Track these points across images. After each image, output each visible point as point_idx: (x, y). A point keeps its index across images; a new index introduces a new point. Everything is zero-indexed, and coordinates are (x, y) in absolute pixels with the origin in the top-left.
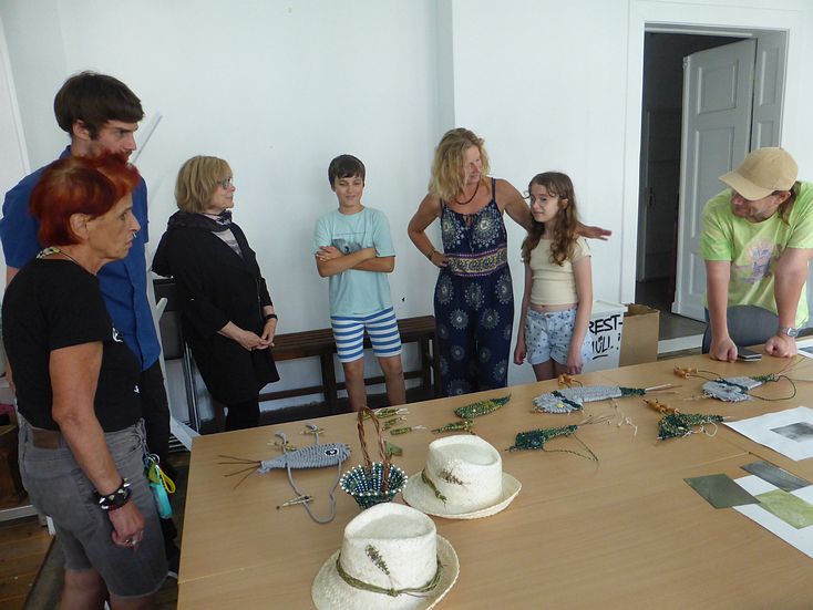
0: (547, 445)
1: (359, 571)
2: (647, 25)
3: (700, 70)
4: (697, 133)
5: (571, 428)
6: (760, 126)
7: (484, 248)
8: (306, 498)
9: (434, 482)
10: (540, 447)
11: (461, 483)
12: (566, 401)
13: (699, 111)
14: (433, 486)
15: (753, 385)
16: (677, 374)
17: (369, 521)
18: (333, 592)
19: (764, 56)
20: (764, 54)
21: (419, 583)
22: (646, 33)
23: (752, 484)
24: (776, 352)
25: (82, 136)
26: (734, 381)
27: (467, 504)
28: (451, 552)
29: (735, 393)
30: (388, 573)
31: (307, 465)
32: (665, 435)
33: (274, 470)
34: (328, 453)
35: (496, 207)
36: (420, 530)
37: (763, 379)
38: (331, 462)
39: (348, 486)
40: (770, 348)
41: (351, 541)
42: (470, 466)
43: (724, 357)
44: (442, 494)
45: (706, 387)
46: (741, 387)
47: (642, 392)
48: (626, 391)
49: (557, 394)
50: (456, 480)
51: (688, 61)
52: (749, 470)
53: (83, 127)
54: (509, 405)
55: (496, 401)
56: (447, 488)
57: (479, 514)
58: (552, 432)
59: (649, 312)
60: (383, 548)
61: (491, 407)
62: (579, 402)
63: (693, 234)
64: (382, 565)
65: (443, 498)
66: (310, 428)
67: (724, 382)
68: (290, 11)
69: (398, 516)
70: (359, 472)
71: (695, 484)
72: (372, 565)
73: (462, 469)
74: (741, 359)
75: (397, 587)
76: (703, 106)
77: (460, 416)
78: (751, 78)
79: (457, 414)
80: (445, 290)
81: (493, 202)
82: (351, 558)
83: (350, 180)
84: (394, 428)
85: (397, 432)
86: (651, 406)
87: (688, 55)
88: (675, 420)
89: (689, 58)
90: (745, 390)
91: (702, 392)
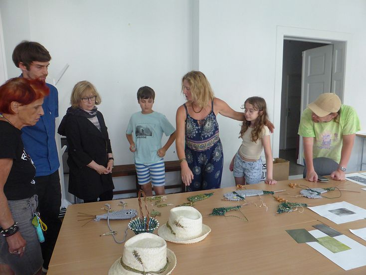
0: (226, 214)
1: (129, 263)
2: (285, 37)
3: (309, 57)
5: (238, 207)
6: (335, 82)
8: (114, 232)
9: (171, 227)
10: (223, 214)
11: (182, 227)
12: (238, 196)
13: (309, 75)
14: (171, 229)
15: (323, 192)
16: (290, 185)
17: (137, 240)
18: (118, 273)
20: (337, 51)
21: (157, 269)
23: (316, 233)
24: (335, 178)
25: (24, 69)
26: (315, 189)
27: (185, 237)
28: (174, 257)
29: (315, 195)
30: (142, 263)
31: (117, 218)
32: (280, 211)
33: (102, 220)
34: (127, 213)
36: (159, 245)
37: (328, 189)
38: (128, 217)
39: (132, 226)
40: (333, 176)
41: (126, 248)
42: (187, 219)
43: (311, 179)
44: (174, 232)
45: (302, 191)
46: (317, 192)
47: (272, 193)
48: (265, 193)
49: (234, 193)
50: (180, 226)
51: (304, 54)
52: (316, 227)
53: (23, 65)
54: (212, 196)
55: (207, 195)
56: (177, 230)
57: (190, 242)
58: (229, 208)
59: (285, 162)
60: (140, 252)
61: (204, 197)
62: (244, 196)
64: (140, 260)
65: (174, 234)
66: (122, 203)
67: (310, 190)
69: (150, 239)
70: (138, 221)
71: (291, 232)
72: (135, 259)
73: (183, 221)
74: (319, 181)
75: (146, 271)
76: (311, 73)
77: (189, 200)
78: (331, 61)
79: (188, 199)
80: (189, 157)
81: (212, 111)
82: (126, 256)
84: (159, 204)
85: (160, 206)
86: (276, 199)
87: (303, 51)
88: (285, 205)
89: (305, 52)
90: (319, 194)
91: (300, 194)
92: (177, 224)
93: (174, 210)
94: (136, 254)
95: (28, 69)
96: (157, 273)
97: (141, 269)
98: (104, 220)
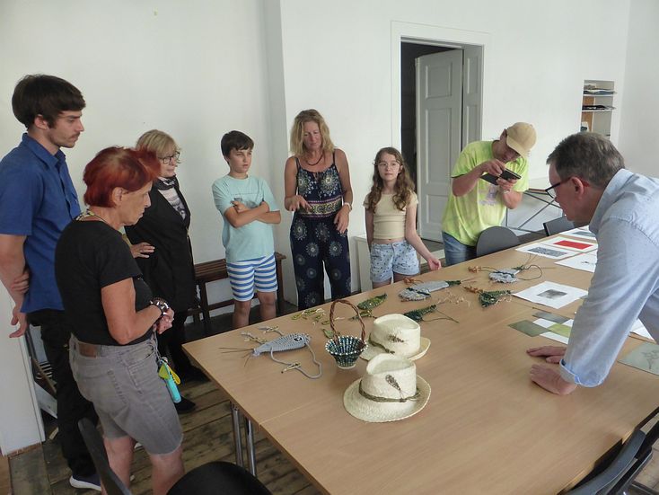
1: (381, 392)
2: (402, 38)
3: (427, 68)
4: (427, 112)
5: (432, 307)
6: (468, 108)
7: (328, 197)
8: (296, 365)
9: (383, 344)
10: (422, 319)
11: (402, 341)
12: (419, 293)
13: (427, 96)
14: (383, 347)
15: (516, 273)
16: (470, 270)
19: (468, 61)
21: (412, 394)
22: (402, 43)
23: (541, 322)
26: (503, 271)
27: (405, 353)
29: (509, 278)
30: (399, 389)
31: (288, 348)
32: (485, 304)
33: (263, 353)
34: (296, 340)
35: (336, 169)
37: (520, 269)
38: (301, 345)
42: (406, 330)
44: (391, 350)
45: (493, 275)
46: (510, 274)
47: (459, 283)
48: (451, 283)
49: (411, 290)
50: (399, 340)
51: (419, 61)
52: (537, 316)
53: (42, 119)
54: (387, 298)
55: (380, 297)
56: (394, 346)
58: (423, 310)
61: (378, 301)
62: (427, 292)
64: (396, 385)
67: (500, 272)
71: (515, 327)
72: (390, 386)
73: (402, 333)
75: (404, 397)
76: (429, 92)
77: (363, 309)
78: (461, 76)
79: (360, 308)
80: (300, 230)
81: (333, 165)
82: (375, 385)
83: (245, 152)
84: (323, 320)
85: (326, 323)
86: (469, 290)
87: (416, 59)
88: (487, 295)
89: (419, 59)
90: (512, 275)
91: (491, 279)
92: (394, 339)
93: (378, 321)
94: (391, 380)
95: (52, 125)
96: (414, 397)
97: (398, 397)
98: (265, 354)
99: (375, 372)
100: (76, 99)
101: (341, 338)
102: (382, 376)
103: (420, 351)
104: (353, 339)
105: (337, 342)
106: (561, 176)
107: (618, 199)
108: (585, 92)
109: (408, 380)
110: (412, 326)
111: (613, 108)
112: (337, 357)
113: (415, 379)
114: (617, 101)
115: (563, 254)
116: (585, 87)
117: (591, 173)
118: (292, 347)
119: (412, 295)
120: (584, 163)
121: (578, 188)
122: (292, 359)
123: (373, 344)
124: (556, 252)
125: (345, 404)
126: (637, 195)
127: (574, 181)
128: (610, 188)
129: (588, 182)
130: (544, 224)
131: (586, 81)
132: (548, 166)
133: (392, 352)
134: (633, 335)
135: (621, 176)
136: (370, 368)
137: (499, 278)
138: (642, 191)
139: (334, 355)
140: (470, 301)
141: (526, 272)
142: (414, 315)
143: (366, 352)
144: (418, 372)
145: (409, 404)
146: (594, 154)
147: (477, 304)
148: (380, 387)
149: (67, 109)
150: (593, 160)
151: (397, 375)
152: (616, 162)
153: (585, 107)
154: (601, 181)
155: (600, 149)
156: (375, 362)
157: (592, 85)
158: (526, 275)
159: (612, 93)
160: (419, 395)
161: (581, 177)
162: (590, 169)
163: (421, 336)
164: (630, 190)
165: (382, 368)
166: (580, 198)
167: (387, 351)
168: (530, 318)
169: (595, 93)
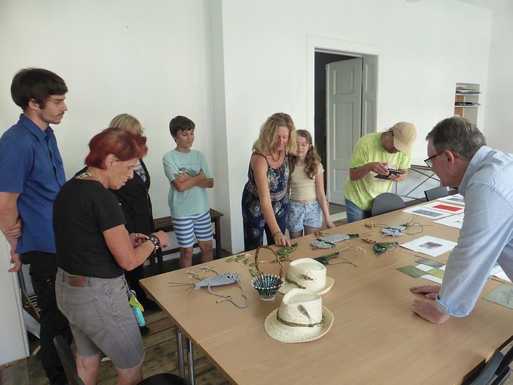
0: (330, 262)
2: (316, 49)
3: (335, 72)
4: (334, 105)
5: (336, 254)
6: (366, 102)
8: (228, 297)
10: (328, 263)
11: (312, 280)
12: (326, 243)
13: (334, 93)
14: (296, 284)
15: (402, 228)
16: (367, 226)
19: (367, 67)
22: (316, 54)
23: (422, 267)
25: (35, 108)
26: (393, 227)
29: (397, 233)
30: (309, 317)
31: (222, 284)
32: (378, 252)
34: (228, 277)
37: (405, 226)
38: (232, 282)
41: (289, 305)
42: (315, 271)
44: (303, 286)
45: (384, 230)
46: (398, 229)
47: (357, 236)
48: (351, 236)
49: (320, 240)
50: (309, 279)
51: (328, 67)
52: (419, 262)
53: (34, 102)
56: (305, 283)
58: (329, 256)
61: (292, 249)
62: (332, 242)
63: (335, 159)
64: (306, 313)
67: (390, 228)
68: (127, 27)
71: (401, 270)
72: (301, 314)
73: (311, 273)
75: (312, 323)
76: (337, 91)
77: (279, 254)
78: (361, 78)
82: (290, 313)
83: (189, 132)
84: (249, 263)
85: (252, 265)
86: (365, 241)
87: (327, 63)
88: (379, 246)
89: (328, 65)
90: (400, 231)
91: (383, 233)
92: (305, 278)
93: (293, 264)
94: (302, 309)
95: (42, 107)
96: (320, 323)
97: (307, 323)
98: (204, 288)
99: (290, 302)
100: (60, 86)
101: (264, 277)
102: (295, 306)
103: (326, 288)
104: (273, 278)
105: (260, 279)
106: (437, 150)
107: (480, 168)
108: (457, 92)
109: (315, 310)
110: (320, 268)
111: (479, 105)
112: (260, 291)
113: (321, 309)
114: (482, 99)
115: (439, 215)
116: (457, 88)
117: (460, 148)
118: (225, 283)
119: (320, 244)
120: (455, 140)
121: (449, 159)
122: (225, 292)
123: (289, 281)
124: (434, 213)
125: (266, 328)
126: (495, 165)
127: (447, 154)
128: (474, 160)
129: (458, 155)
130: (425, 192)
131: (457, 84)
132: (427, 142)
133: (304, 288)
134: (494, 278)
135: (483, 151)
136: (286, 299)
137: (389, 232)
138: (499, 162)
139: (257, 289)
140: (366, 250)
141: (410, 228)
142: (322, 260)
143: (283, 288)
144: (324, 303)
145: (316, 329)
146: (463, 133)
147: (371, 252)
148: (293, 315)
149: (53, 94)
150: (462, 138)
151: (307, 305)
152: (480, 140)
153: (457, 104)
154: (468, 154)
155: (467, 130)
156: (290, 295)
157: (462, 86)
158: (411, 230)
159: (478, 93)
160: (324, 322)
161: (452, 151)
162: (460, 145)
163: (327, 275)
164: (489, 161)
165: (295, 299)
166: (452, 167)
167: (300, 287)
168: (413, 264)
169: (464, 93)
